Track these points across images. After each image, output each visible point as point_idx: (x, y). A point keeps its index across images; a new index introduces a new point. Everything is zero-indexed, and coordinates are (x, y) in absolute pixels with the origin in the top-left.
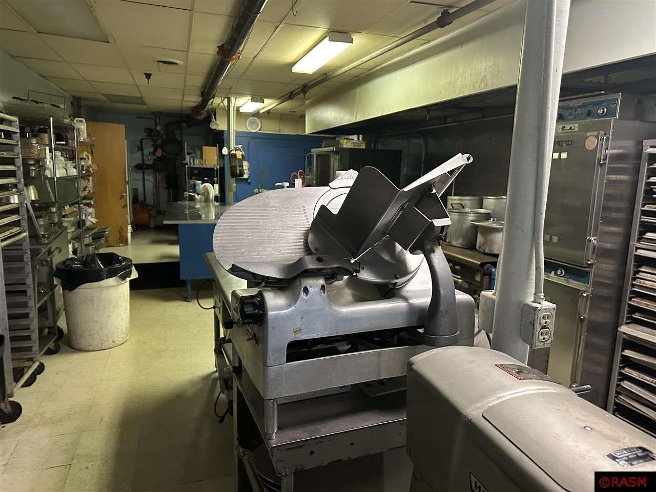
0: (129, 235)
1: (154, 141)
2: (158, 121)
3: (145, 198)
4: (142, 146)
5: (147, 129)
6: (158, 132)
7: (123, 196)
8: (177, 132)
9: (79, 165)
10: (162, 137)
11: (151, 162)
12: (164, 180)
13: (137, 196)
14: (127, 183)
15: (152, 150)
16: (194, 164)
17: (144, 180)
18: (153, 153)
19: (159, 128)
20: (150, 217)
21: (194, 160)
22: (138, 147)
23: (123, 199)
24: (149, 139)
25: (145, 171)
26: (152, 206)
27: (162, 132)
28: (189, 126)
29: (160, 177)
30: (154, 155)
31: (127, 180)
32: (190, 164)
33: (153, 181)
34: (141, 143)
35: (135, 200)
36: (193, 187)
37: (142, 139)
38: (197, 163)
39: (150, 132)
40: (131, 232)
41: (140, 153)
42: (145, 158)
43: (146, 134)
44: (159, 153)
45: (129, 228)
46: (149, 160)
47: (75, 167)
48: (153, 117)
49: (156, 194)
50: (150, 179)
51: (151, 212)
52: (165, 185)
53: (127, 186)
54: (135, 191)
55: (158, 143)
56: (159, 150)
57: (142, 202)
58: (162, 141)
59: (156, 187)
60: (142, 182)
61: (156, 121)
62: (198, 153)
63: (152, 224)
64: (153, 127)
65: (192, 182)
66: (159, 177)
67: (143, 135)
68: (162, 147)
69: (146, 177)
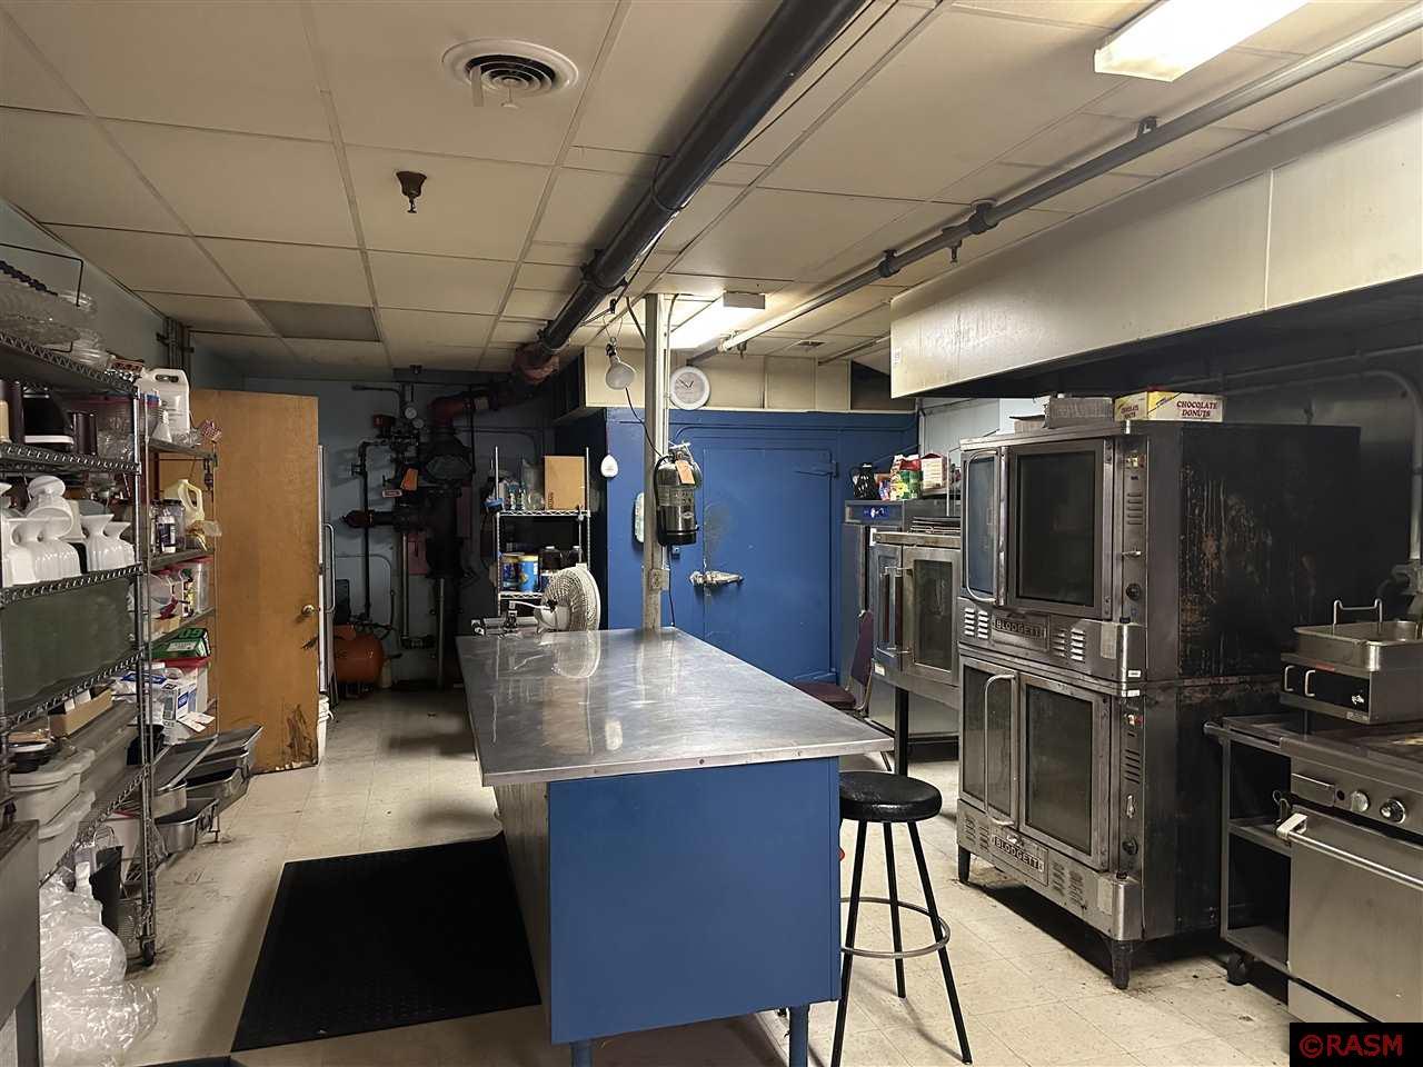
0: (322, 729)
1: (398, 449)
2: (408, 398)
3: (368, 605)
4: (363, 466)
5: (380, 416)
6: (410, 423)
7: (306, 614)
8: (461, 423)
9: (144, 528)
10: (418, 439)
11: (388, 507)
12: (422, 554)
13: (348, 600)
14: (322, 570)
15: (390, 474)
16: (519, 507)
17: (366, 556)
18: (395, 483)
19: (410, 413)
20: (381, 659)
21: (518, 495)
22: (354, 466)
23: (307, 620)
24: (383, 443)
25: (371, 530)
26: (386, 627)
27: (419, 424)
28: (494, 407)
29: (412, 546)
30: (397, 487)
31: (321, 562)
32: (509, 507)
33: (390, 559)
34: (363, 455)
35: (341, 614)
36: (513, 573)
37: (365, 445)
38: (528, 507)
39: (387, 427)
40: (328, 721)
41: (356, 484)
42: (371, 496)
43: (376, 432)
44: (411, 481)
45: (321, 709)
46: (383, 501)
47: (127, 537)
48: (396, 386)
49: (401, 592)
50: (383, 552)
51: (384, 643)
52: (424, 567)
53: (321, 577)
54: (343, 585)
55: (407, 454)
56: (412, 474)
57: (361, 617)
58: (419, 450)
59: (400, 572)
60: (360, 561)
61: (402, 396)
62: (530, 476)
63: (386, 679)
64: (393, 411)
65: (509, 559)
66: (409, 547)
67: (369, 435)
68: (420, 466)
69: (374, 548)
